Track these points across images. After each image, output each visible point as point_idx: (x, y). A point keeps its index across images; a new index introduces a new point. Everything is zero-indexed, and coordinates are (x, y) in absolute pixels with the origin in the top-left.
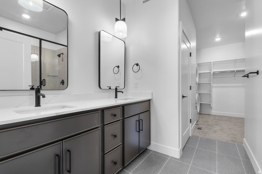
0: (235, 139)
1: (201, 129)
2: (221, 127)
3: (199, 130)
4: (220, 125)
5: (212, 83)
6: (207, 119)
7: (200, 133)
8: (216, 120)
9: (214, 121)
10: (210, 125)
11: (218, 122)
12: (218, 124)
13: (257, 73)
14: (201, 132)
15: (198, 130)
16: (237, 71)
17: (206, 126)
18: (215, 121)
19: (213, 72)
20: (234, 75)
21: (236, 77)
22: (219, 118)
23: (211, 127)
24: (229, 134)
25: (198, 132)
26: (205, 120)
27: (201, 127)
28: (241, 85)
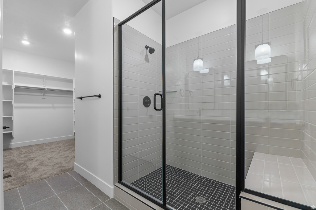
0: (63, 168)
1: (10, 176)
2: (38, 160)
3: (8, 178)
4: (36, 159)
5: (13, 101)
6: (8, 157)
7: (13, 182)
8: (24, 153)
9: (22, 156)
10: (21, 164)
11: (30, 155)
12: (32, 159)
13: (100, 96)
14: (14, 180)
15: (6, 179)
16: (48, 90)
17: (16, 167)
18: (24, 155)
19: (15, 86)
20: (43, 94)
21: (46, 96)
22: (27, 150)
23: (25, 166)
24: (53, 166)
25: (8, 183)
26: (7, 159)
27: (9, 173)
28: (50, 105)
